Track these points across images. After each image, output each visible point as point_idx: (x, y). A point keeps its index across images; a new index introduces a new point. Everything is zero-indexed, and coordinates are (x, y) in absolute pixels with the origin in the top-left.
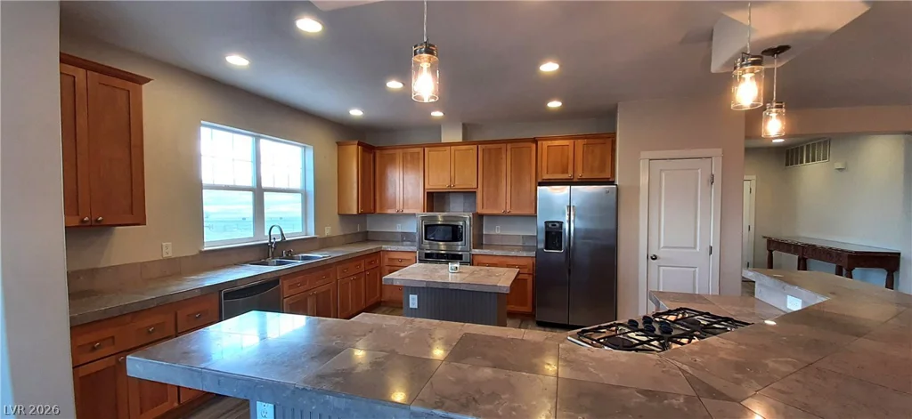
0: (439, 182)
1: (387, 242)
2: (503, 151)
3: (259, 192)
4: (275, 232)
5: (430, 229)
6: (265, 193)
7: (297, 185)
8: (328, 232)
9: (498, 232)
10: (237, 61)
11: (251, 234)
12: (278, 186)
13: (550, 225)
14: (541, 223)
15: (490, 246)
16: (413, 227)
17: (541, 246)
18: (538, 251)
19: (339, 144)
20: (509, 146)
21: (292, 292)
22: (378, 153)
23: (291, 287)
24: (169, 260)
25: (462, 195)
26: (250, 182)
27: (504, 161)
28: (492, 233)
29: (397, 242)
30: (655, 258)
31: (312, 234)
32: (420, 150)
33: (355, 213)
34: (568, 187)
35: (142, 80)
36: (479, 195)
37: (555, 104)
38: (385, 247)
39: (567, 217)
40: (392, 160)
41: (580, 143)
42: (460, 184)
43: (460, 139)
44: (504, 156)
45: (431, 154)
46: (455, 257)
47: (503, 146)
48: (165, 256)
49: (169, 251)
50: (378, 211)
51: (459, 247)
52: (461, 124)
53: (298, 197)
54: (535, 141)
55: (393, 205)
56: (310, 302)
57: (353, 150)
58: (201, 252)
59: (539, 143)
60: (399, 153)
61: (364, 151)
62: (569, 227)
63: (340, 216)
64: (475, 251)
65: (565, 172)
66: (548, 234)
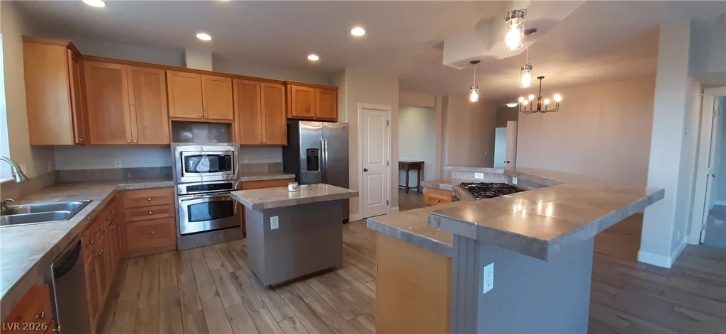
2: (258, 88)
9: (246, 162)
13: (310, 152)
19: (24, 40)
20: (262, 84)
21: (88, 252)
22: (86, 64)
23: (86, 246)
25: (207, 126)
27: (258, 98)
30: (365, 170)
36: (236, 126)
37: (313, 58)
38: (123, 185)
42: (213, 115)
43: (211, 69)
44: (258, 93)
45: (176, 80)
47: (258, 83)
54: (285, 84)
59: (289, 87)
60: (126, 69)
61: (72, 57)
62: (322, 153)
63: (32, 148)
64: (244, 179)
65: (309, 112)
66: (309, 158)
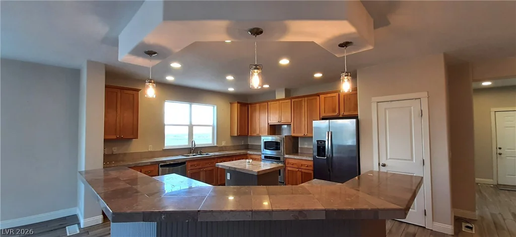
0: (274, 121)
2: (303, 102)
3: (191, 127)
5: (267, 145)
6: (194, 127)
8: (223, 144)
9: (306, 146)
11: (187, 144)
13: (319, 143)
14: (315, 141)
15: (302, 154)
17: (316, 154)
18: (314, 158)
19: (231, 104)
20: (306, 98)
21: (193, 168)
22: (249, 106)
23: (191, 166)
24: (151, 152)
26: (187, 123)
27: (303, 107)
28: (303, 147)
30: (384, 165)
31: (216, 145)
32: (267, 103)
33: (236, 135)
34: (328, 121)
35: (138, 90)
36: (292, 126)
37: (318, 75)
38: (249, 152)
39: (327, 138)
40: (255, 109)
41: (342, 94)
42: (283, 121)
43: (284, 97)
44: (304, 104)
45: (271, 106)
46: (278, 159)
47: (303, 99)
48: (149, 150)
49: (151, 148)
50: (249, 134)
51: (278, 153)
52: (284, 89)
53: (211, 128)
54: (318, 95)
55: (255, 131)
56: (202, 174)
57: (236, 106)
58: (163, 150)
59: (320, 96)
60: (258, 105)
61: (241, 106)
62: (328, 145)
63: (231, 136)
64: (286, 156)
65: (334, 111)
66: (318, 147)
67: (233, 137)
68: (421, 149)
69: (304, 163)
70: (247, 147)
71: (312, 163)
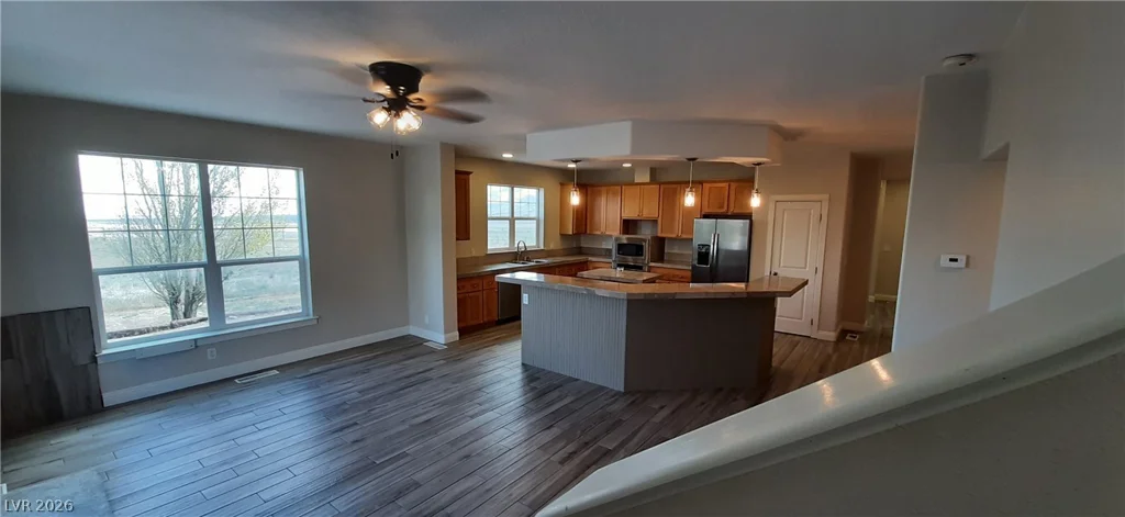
0: (630, 214)
1: (593, 255)
2: (678, 190)
3: (512, 220)
4: (521, 245)
5: (621, 248)
6: (516, 221)
7: (534, 215)
8: (552, 247)
9: (676, 251)
10: (507, 156)
11: (508, 246)
12: (522, 216)
13: (700, 247)
14: (695, 246)
15: (669, 262)
16: (611, 245)
17: (695, 262)
18: (694, 267)
19: (562, 184)
20: (683, 186)
22: (589, 189)
25: (648, 223)
26: (508, 215)
27: (678, 197)
28: (671, 252)
29: (600, 256)
30: (775, 274)
31: (542, 248)
32: (620, 187)
33: (571, 233)
34: (715, 220)
35: (469, 173)
36: (659, 223)
38: (590, 258)
39: (712, 242)
40: (599, 194)
41: (733, 185)
42: (646, 214)
43: (648, 180)
44: (678, 194)
46: (639, 268)
47: (678, 186)
49: (477, 253)
50: (588, 232)
51: (640, 261)
52: (648, 170)
53: (535, 223)
54: (700, 183)
55: (600, 229)
58: (487, 254)
59: (704, 184)
60: (604, 189)
62: (713, 249)
63: (562, 235)
64: (653, 264)
65: (722, 207)
66: (700, 254)
67: (564, 236)
68: (815, 256)
69: (677, 273)
70: (580, 251)
71: (689, 274)
